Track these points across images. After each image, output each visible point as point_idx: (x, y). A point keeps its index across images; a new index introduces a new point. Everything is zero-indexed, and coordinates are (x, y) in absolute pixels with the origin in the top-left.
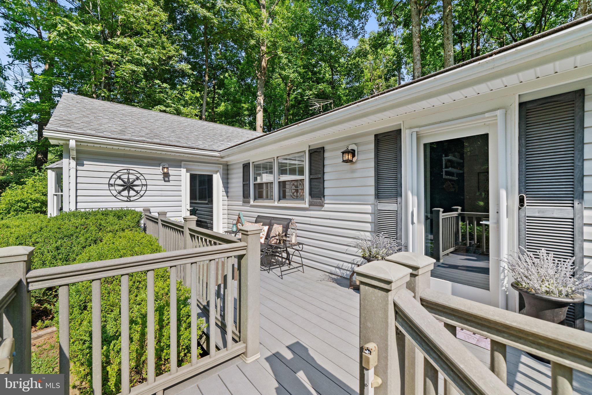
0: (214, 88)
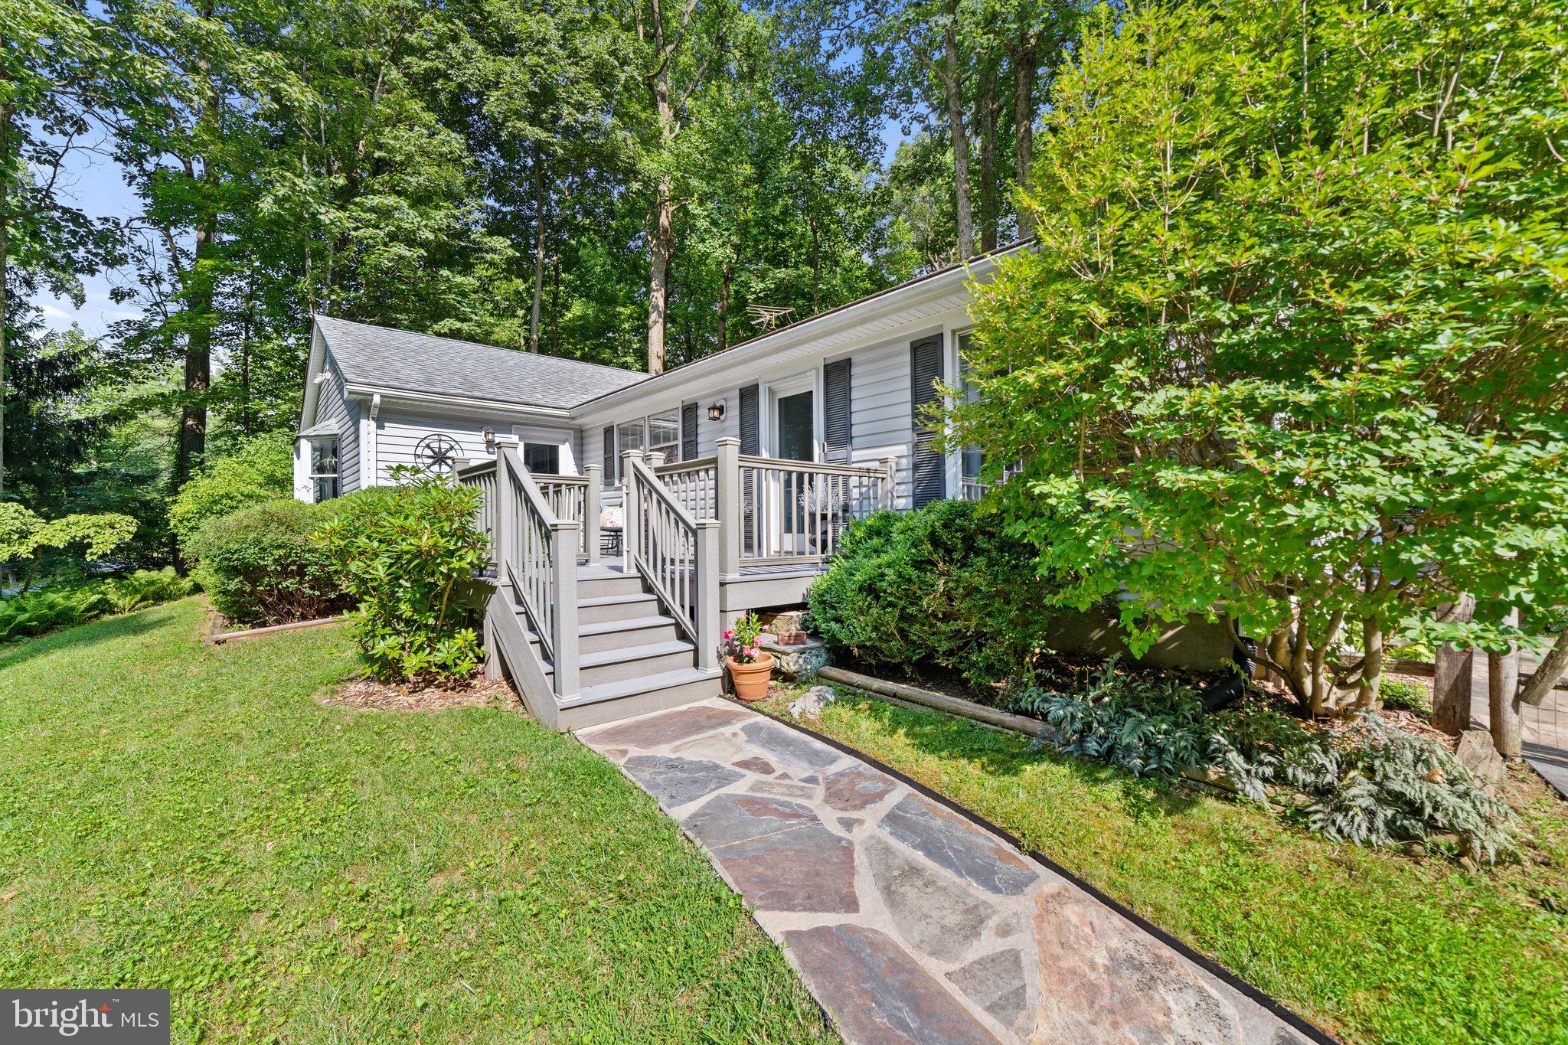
0: (556, 268)
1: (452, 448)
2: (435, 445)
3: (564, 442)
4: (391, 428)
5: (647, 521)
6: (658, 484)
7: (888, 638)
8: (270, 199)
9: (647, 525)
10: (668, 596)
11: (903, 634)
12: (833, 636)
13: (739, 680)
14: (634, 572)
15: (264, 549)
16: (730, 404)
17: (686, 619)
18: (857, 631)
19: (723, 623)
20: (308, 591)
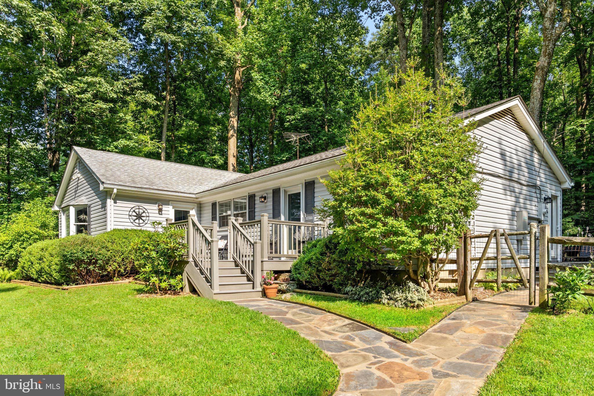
1: (144, 212)
2: (137, 211)
3: (192, 209)
4: (120, 203)
5: (237, 242)
6: (241, 229)
7: (314, 278)
8: (41, 82)
9: (237, 245)
10: (244, 267)
11: (318, 276)
12: (298, 279)
13: (267, 291)
14: (232, 260)
15: (84, 253)
16: (269, 195)
17: (250, 274)
18: (304, 276)
19: (262, 274)
20: (97, 271)
